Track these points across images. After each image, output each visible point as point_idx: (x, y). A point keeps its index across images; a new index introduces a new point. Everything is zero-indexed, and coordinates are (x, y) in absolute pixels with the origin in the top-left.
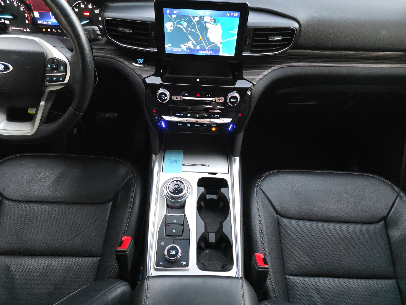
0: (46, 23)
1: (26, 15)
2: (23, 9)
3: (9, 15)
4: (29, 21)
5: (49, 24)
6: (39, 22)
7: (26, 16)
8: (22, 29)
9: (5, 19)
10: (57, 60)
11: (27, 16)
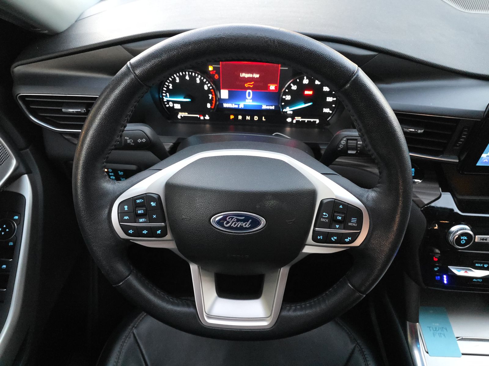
0: (236, 106)
1: (210, 96)
2: (209, 87)
3: (183, 96)
4: (211, 105)
5: (240, 107)
6: (225, 105)
7: (210, 98)
8: (198, 116)
9: (174, 102)
10: (343, 205)
11: (212, 98)
